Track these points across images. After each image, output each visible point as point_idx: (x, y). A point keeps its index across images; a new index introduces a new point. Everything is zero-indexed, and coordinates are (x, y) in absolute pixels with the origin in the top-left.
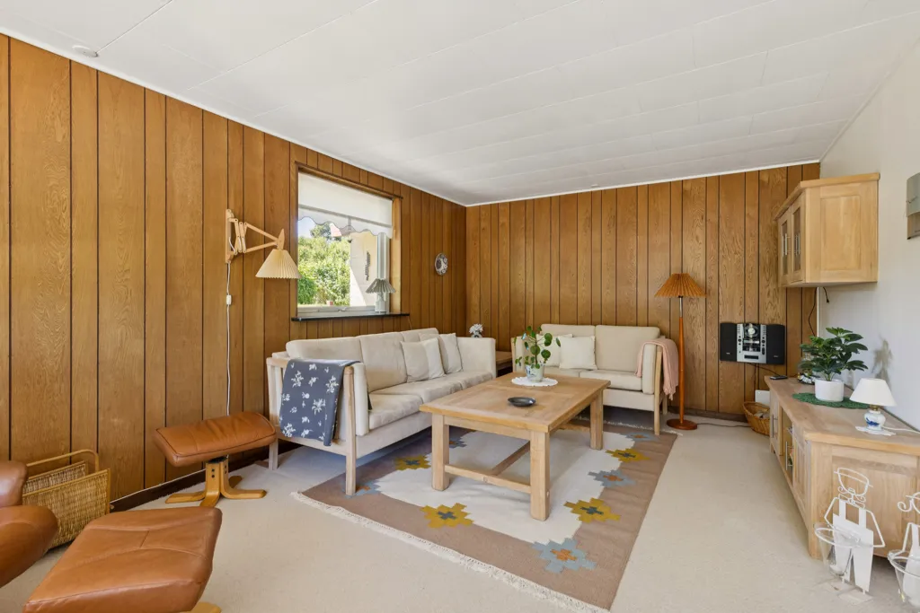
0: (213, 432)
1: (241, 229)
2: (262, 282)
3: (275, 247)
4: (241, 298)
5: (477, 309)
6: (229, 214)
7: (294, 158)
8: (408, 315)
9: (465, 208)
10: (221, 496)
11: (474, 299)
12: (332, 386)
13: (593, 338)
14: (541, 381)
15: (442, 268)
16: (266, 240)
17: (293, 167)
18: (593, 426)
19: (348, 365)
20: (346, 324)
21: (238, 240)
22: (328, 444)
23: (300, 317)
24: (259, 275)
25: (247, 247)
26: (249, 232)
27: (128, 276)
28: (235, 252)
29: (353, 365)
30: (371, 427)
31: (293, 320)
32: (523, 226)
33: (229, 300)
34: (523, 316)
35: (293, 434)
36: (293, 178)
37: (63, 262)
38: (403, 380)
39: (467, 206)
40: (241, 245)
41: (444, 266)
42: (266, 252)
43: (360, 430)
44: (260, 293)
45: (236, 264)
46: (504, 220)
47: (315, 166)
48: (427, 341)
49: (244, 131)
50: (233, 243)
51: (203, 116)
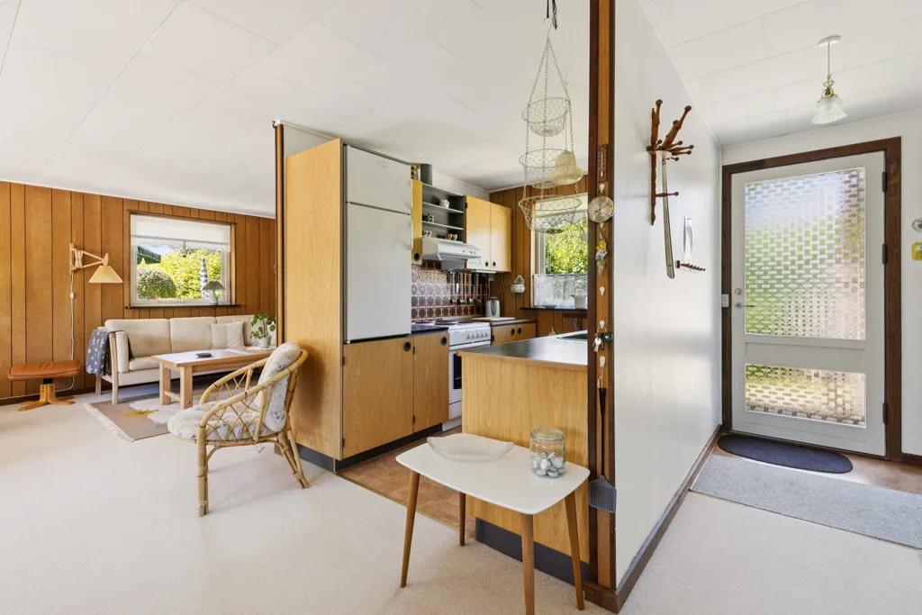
1: (79, 255)
3: (102, 264)
4: (82, 295)
6: (71, 246)
7: (127, 207)
8: (241, 306)
10: (47, 403)
12: (102, 343)
16: (97, 260)
17: (126, 213)
19: (114, 332)
21: (76, 261)
23: (132, 305)
24: (92, 281)
25: (84, 264)
26: (84, 257)
28: (75, 268)
29: (117, 333)
30: (131, 368)
31: (127, 308)
33: (72, 296)
36: (126, 220)
40: (79, 264)
42: (98, 266)
43: (120, 370)
44: (98, 292)
45: (78, 276)
47: (147, 210)
48: (234, 323)
49: (83, 197)
50: (74, 263)
51: (53, 193)
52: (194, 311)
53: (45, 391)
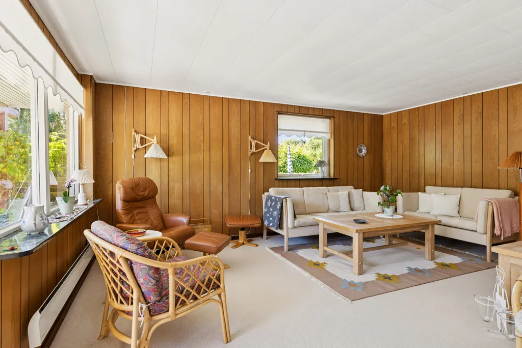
0: (240, 219)
1: (254, 143)
2: (262, 164)
3: (266, 149)
4: (254, 171)
5: (389, 176)
6: (250, 137)
7: (276, 109)
8: (337, 178)
9: (382, 115)
10: (243, 244)
11: (388, 171)
12: (279, 206)
13: (459, 196)
14: (392, 216)
15: (363, 152)
16: (264, 147)
17: (276, 113)
18: (426, 245)
19: (286, 198)
20: (301, 182)
21: (253, 147)
22: (277, 229)
23: (279, 178)
24: (260, 161)
25: (256, 150)
26: (257, 144)
27: (218, 163)
28: (251, 152)
29: (287, 198)
30: (295, 225)
31: (276, 179)
32: (418, 123)
33: (250, 170)
34: (417, 181)
35: (268, 224)
36: (276, 118)
37: (201, 159)
38: (326, 211)
39: (383, 114)
40: (254, 149)
41: (364, 151)
42: (264, 150)
43: (290, 226)
44: (262, 168)
45: (252, 156)
46: (405, 121)
47: (286, 111)
48: (342, 192)
49: (255, 103)
50: (251, 149)
51: (241, 102)
52: (311, 183)
53: (242, 235)
